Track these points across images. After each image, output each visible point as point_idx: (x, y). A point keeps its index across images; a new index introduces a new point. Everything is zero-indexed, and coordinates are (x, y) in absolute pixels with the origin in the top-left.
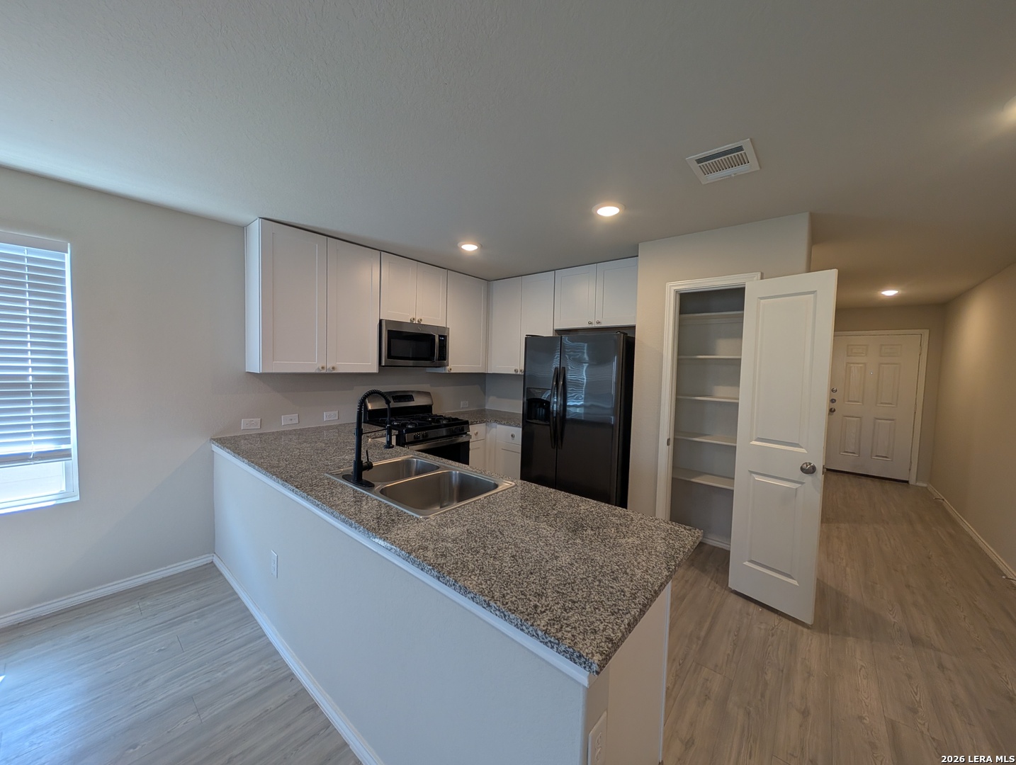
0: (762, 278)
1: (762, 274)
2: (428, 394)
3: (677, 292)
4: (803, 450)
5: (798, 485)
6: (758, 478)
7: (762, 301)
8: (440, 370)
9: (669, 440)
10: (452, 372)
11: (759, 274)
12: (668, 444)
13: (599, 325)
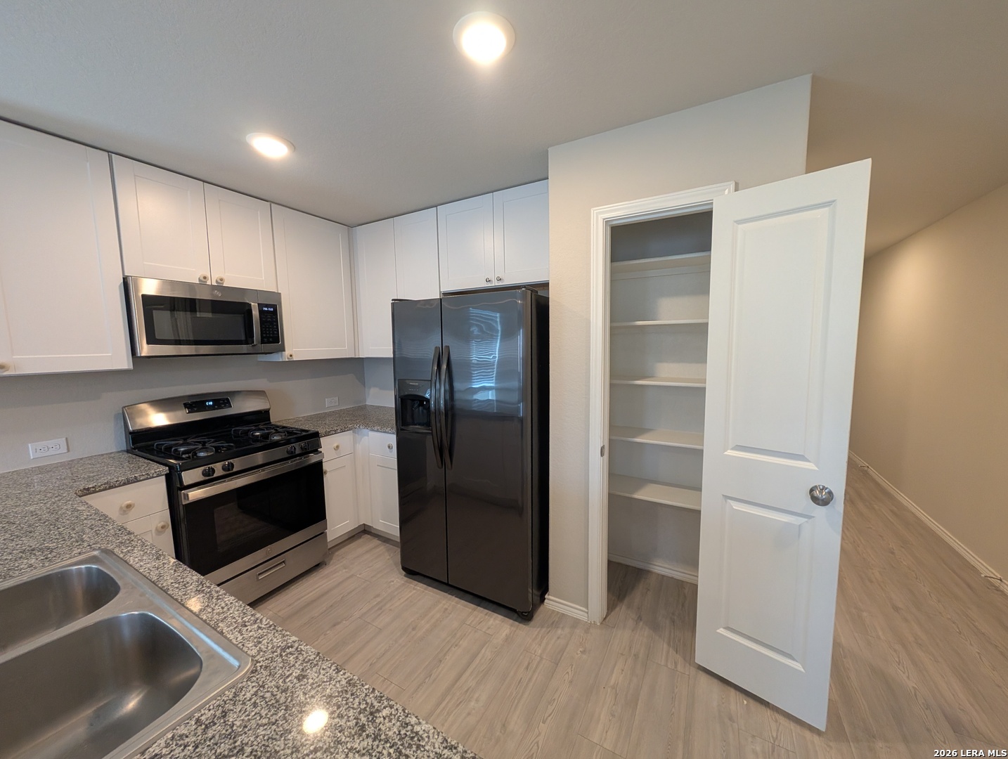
0: (736, 190)
1: (737, 185)
2: (260, 393)
3: (607, 222)
4: (810, 466)
5: (803, 520)
6: (737, 506)
7: (740, 226)
8: (276, 358)
9: (602, 449)
10: (295, 359)
11: (732, 186)
12: (602, 454)
13: (500, 284)
